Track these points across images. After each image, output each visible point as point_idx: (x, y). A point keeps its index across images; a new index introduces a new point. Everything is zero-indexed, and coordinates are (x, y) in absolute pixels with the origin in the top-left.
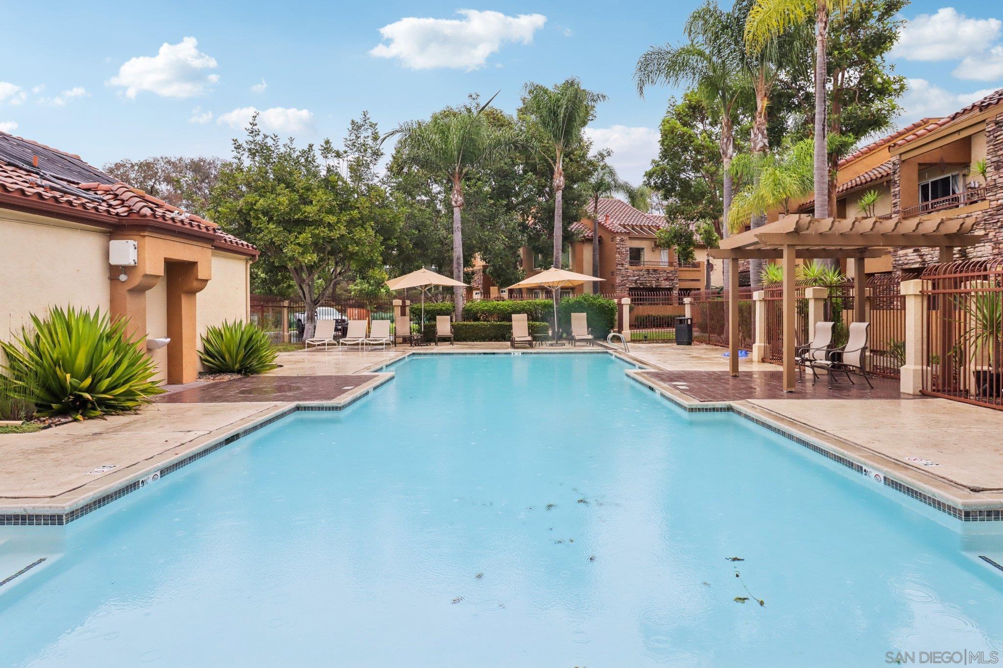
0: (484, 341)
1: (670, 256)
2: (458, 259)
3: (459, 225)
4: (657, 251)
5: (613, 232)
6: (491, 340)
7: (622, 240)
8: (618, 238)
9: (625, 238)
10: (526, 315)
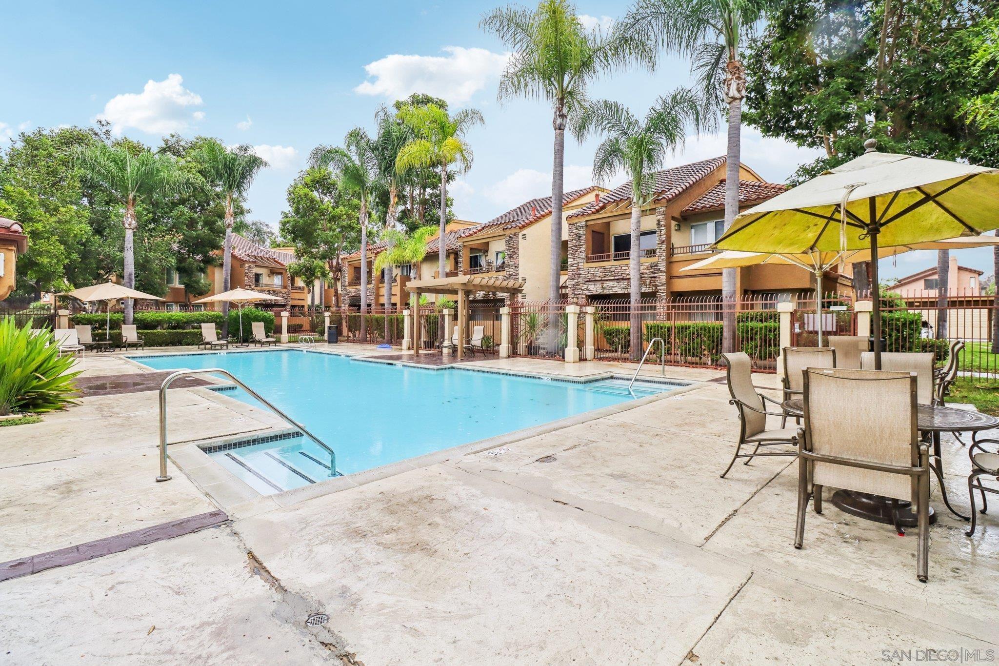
0: (161, 346)
1: (284, 280)
2: (130, 274)
3: (132, 245)
4: (272, 277)
5: (242, 260)
6: (167, 345)
7: (250, 267)
8: (247, 265)
9: (253, 265)
10: (213, 325)
